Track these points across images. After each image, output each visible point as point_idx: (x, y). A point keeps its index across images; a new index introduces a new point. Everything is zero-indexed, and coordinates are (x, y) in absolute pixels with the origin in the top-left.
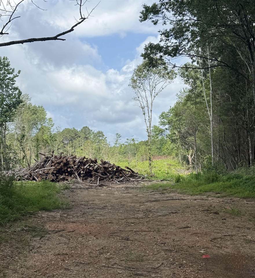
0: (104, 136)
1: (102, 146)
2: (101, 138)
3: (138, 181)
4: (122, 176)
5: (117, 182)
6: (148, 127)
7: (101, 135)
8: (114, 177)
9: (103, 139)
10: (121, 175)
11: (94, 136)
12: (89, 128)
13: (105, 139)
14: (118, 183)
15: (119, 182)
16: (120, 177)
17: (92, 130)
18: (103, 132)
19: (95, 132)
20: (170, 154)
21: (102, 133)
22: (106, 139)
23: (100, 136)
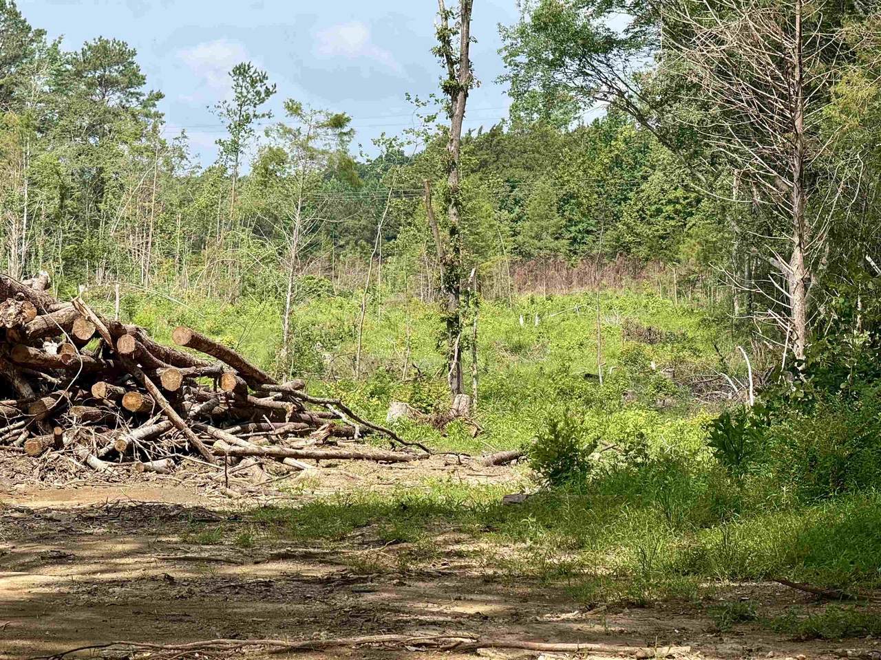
0: (141, 81)
1: (121, 162)
2: (114, 99)
3: (280, 458)
4: (147, 405)
5: (94, 460)
6: (446, 15)
7: (114, 72)
8: (75, 413)
9: (134, 104)
10: (133, 401)
11: (61, 83)
12: (17, 15)
13: (145, 105)
14: (101, 464)
15: (111, 456)
16: (126, 414)
17: (40, 33)
18: (134, 53)
19: (62, 48)
20: (662, 249)
21: (123, 56)
22: (160, 106)
23: (106, 83)
